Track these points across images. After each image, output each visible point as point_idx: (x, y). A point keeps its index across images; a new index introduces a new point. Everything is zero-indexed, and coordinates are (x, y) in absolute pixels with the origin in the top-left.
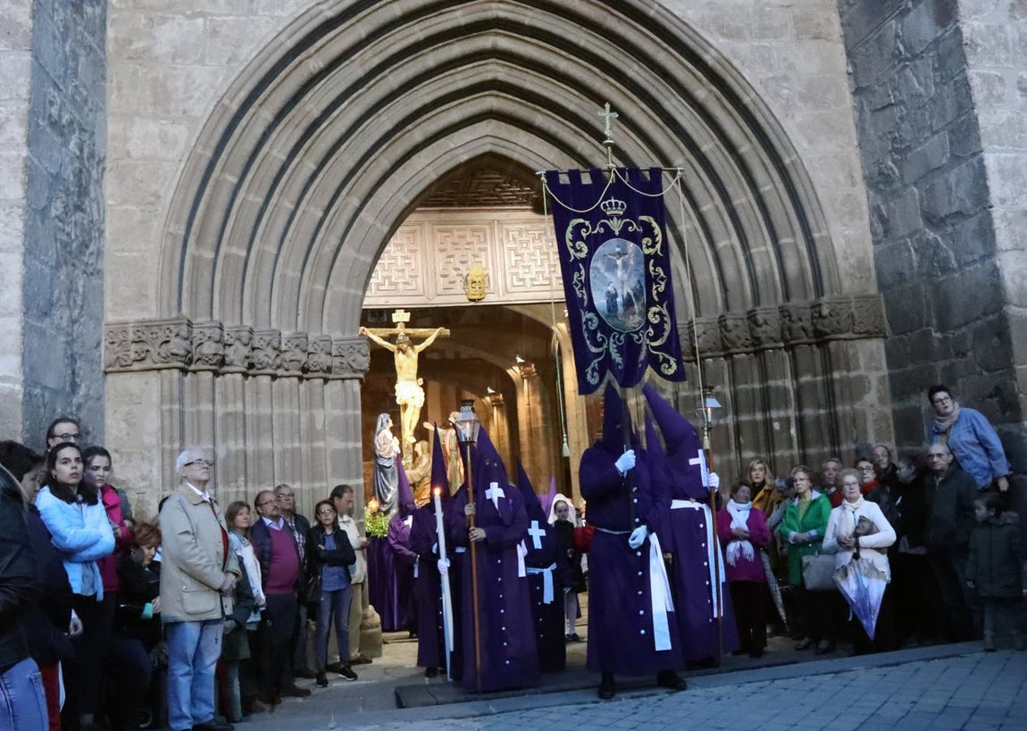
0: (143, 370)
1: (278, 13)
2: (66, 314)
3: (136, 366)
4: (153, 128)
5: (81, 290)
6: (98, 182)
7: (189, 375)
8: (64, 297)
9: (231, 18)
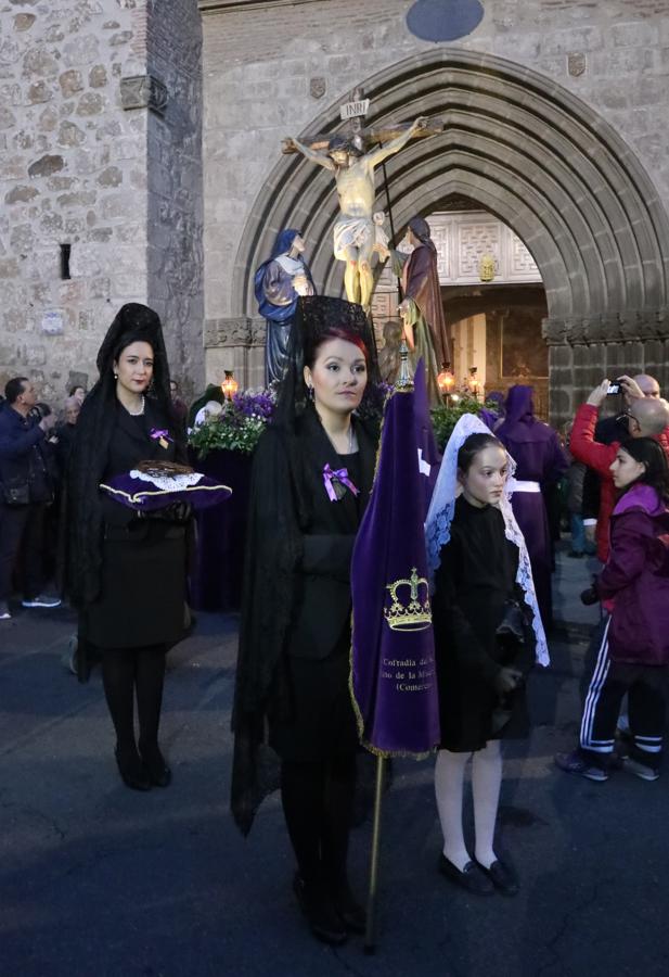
0: (224, 347)
1: (299, 122)
2: (177, 322)
3: (221, 345)
4: (228, 203)
5: (187, 305)
6: (200, 240)
7: (251, 349)
8: (175, 313)
9: (271, 129)
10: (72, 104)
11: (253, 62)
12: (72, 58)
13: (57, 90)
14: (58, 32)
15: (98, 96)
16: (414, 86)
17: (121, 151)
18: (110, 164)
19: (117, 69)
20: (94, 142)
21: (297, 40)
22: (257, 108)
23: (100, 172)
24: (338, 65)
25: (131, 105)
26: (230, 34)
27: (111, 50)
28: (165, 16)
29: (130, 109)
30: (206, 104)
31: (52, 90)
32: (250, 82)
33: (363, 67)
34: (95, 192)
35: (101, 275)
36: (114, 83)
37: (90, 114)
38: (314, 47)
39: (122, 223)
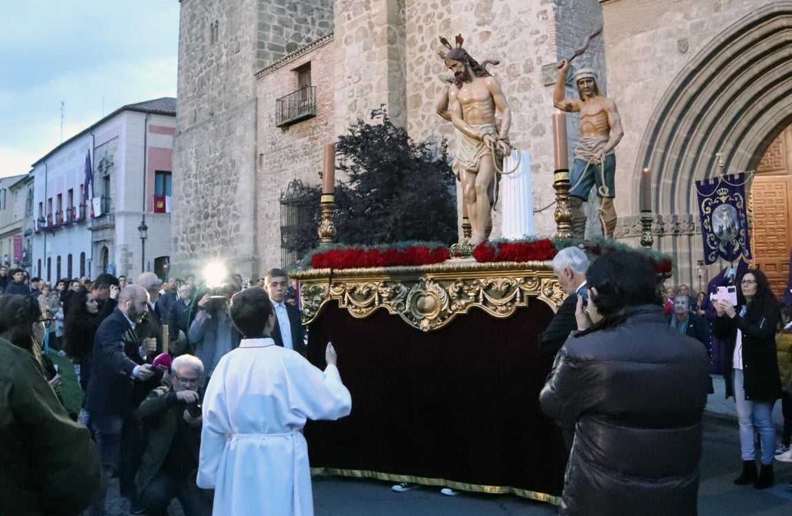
0: (629, 237)
1: (672, 73)
3: (626, 235)
9: (653, 79)
10: (514, 85)
11: (638, 33)
12: (512, 55)
13: (505, 77)
14: (504, 41)
15: (529, 79)
16: (756, 33)
17: (544, 113)
18: (538, 122)
19: (540, 60)
20: (529, 109)
21: (667, 14)
22: (642, 66)
23: (532, 128)
24: (697, 27)
25: (548, 83)
26: (621, 16)
27: (536, 48)
28: (571, 18)
29: (548, 85)
30: (608, 67)
31: (503, 77)
32: (636, 48)
33: (716, 26)
34: (530, 141)
35: (536, 195)
36: (538, 68)
37: (525, 90)
38: (679, 16)
39: (547, 160)
